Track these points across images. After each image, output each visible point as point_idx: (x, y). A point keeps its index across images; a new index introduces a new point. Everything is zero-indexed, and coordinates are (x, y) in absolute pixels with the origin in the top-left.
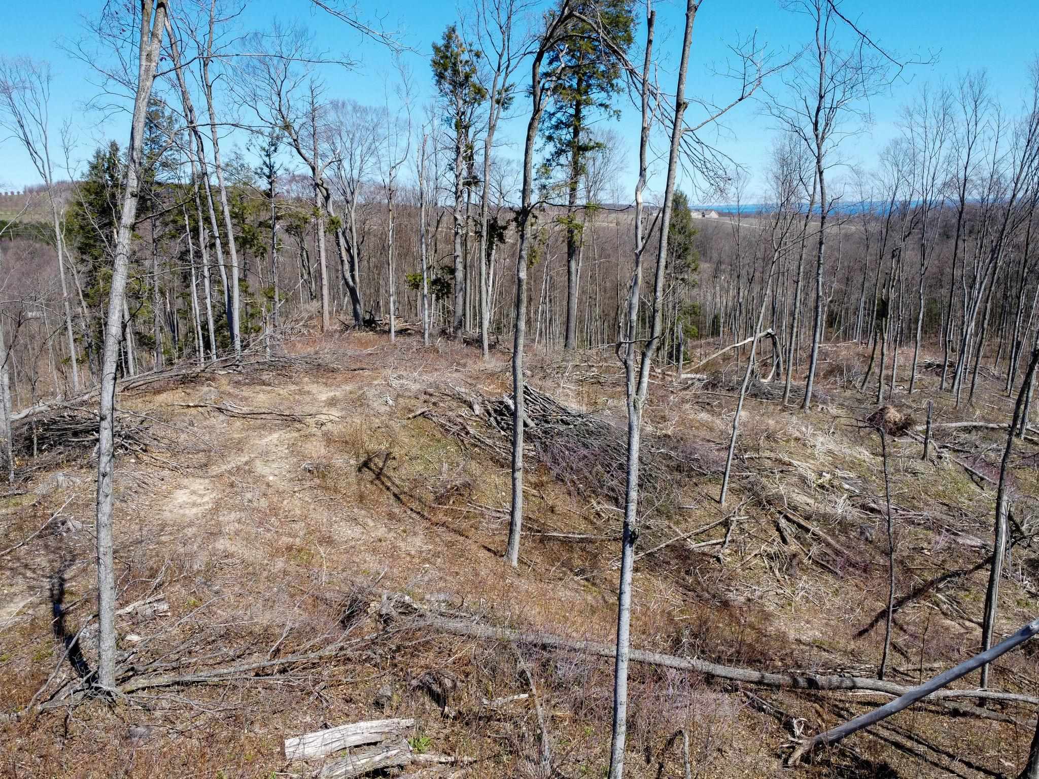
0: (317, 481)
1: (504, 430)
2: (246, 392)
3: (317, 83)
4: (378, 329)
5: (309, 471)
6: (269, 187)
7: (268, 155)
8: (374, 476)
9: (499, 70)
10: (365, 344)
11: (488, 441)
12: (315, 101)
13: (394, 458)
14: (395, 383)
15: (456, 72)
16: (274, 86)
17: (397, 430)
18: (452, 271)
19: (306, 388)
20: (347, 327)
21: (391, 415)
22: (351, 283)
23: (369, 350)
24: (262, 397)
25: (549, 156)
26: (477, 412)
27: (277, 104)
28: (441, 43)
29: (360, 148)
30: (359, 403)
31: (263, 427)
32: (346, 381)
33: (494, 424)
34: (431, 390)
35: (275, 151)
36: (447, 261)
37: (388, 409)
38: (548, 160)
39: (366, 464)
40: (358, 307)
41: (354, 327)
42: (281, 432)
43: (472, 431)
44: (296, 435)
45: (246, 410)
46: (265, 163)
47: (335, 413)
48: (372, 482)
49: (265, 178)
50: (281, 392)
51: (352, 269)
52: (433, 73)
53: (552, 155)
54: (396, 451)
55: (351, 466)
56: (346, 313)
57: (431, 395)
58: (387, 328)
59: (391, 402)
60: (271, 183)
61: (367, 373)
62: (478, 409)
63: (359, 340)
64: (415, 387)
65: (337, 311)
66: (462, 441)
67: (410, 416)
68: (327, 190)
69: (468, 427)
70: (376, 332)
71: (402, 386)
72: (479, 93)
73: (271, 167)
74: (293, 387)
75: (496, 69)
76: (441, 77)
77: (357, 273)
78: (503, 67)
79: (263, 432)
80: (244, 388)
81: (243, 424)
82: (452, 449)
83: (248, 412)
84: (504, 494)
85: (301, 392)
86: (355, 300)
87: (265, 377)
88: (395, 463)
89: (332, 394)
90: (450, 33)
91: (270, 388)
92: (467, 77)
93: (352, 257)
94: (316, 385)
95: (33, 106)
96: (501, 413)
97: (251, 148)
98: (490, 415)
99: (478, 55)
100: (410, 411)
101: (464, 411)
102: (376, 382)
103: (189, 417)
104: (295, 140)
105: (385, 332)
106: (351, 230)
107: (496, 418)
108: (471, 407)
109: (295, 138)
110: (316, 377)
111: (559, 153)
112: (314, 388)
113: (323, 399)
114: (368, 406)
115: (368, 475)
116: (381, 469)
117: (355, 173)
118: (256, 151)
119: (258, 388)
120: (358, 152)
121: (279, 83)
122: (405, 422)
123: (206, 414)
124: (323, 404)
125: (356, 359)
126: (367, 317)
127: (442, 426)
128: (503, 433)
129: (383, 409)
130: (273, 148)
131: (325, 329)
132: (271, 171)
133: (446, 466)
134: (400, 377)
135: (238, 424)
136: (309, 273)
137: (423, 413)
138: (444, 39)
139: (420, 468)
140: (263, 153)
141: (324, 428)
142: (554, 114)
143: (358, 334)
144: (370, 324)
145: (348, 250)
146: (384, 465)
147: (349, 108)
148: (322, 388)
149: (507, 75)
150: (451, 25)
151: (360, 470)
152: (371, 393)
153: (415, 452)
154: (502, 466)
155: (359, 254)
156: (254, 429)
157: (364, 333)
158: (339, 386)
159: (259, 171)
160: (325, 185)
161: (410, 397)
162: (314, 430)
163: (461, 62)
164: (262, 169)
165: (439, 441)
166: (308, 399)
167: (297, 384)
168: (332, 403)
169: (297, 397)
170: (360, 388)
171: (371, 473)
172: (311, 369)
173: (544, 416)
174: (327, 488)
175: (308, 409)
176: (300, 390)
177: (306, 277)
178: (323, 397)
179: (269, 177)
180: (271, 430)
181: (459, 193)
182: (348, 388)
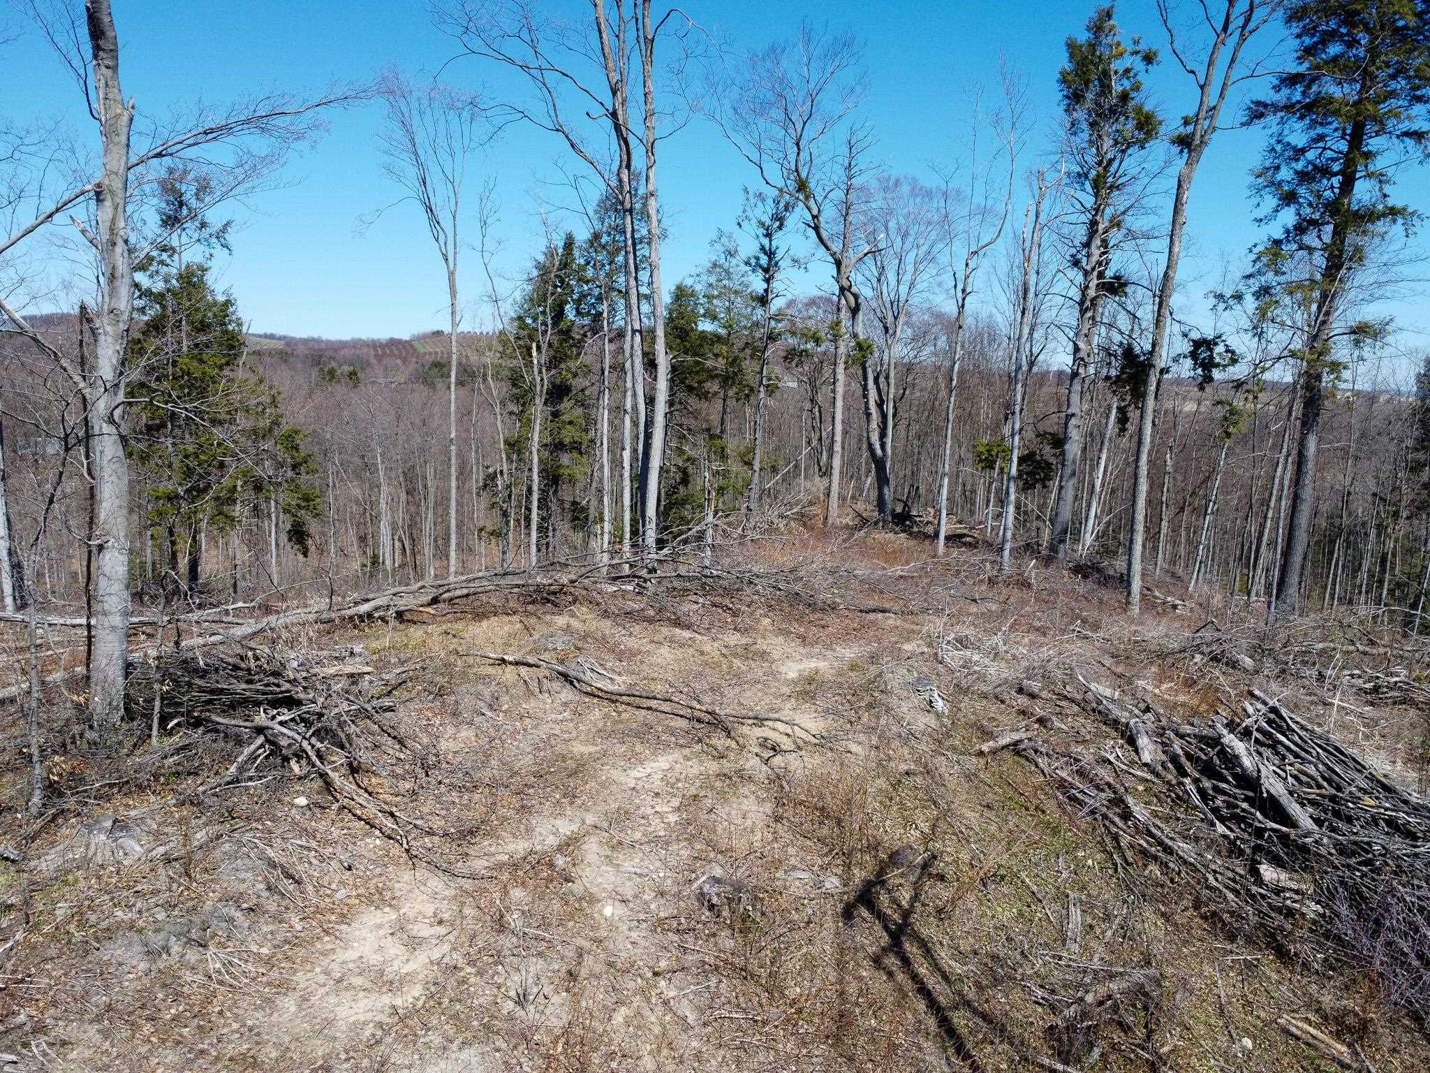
0: (727, 942)
1: (1223, 820)
2: (635, 638)
3: (860, 135)
4: (915, 529)
5: (712, 907)
6: (765, 286)
7: (769, 235)
8: (885, 939)
9: (1225, 28)
10: (891, 556)
11: (1183, 847)
12: (853, 163)
13: (942, 878)
14: (953, 657)
15: (1105, 88)
16: (791, 131)
17: (952, 783)
18: (1059, 442)
19: (762, 645)
20: (864, 522)
21: (940, 740)
22: (879, 452)
23: (898, 570)
24: (665, 654)
25: (1278, 234)
26: (1147, 757)
27: (792, 158)
28: (1083, 37)
29: (914, 252)
30: (868, 699)
31: (643, 734)
32: (846, 636)
33: (1196, 799)
34: (1035, 686)
35: (780, 228)
36: (1051, 425)
37: (933, 723)
38: (1277, 243)
39: (866, 897)
40: (886, 491)
41: (876, 523)
42: (677, 755)
43: (1140, 812)
44: (713, 767)
45: (620, 683)
46: (763, 248)
47: (810, 722)
48: (877, 961)
49: (760, 273)
50: (707, 648)
51: (883, 435)
52: (1060, 96)
53: (1288, 232)
54: (951, 852)
55: (828, 895)
56: (867, 501)
57: (1033, 696)
58: (930, 530)
59: (939, 704)
60: (767, 281)
61: (892, 621)
62: (1149, 750)
63: (883, 547)
64: (996, 671)
65: (853, 497)
66: (1116, 838)
67: (985, 748)
68: (856, 297)
69: (1130, 801)
70: (911, 534)
71: (967, 664)
72: (1147, 126)
73: (770, 254)
74: (734, 639)
75: (1219, 28)
76: (1075, 98)
77: (889, 440)
78: (1237, 22)
79: (638, 748)
80: (637, 629)
81: (607, 716)
82: (1092, 859)
83: (623, 689)
84: (1248, 1043)
85: (748, 653)
86: (882, 480)
87: (688, 607)
88: (943, 893)
89: (812, 664)
90: (1100, 19)
91: (687, 634)
92: (1124, 97)
93: (884, 416)
94: (781, 639)
95: (444, 156)
96: (1208, 770)
97: (745, 224)
98: (1182, 772)
99: (1149, 59)
100: (987, 735)
101: (1113, 749)
102: (908, 647)
103: (493, 688)
104: (814, 217)
105: (926, 536)
106: (887, 378)
107: (1196, 781)
108: (1132, 741)
109: (815, 212)
110: (788, 618)
111: (1301, 228)
112: (776, 645)
113: (792, 675)
114: (888, 710)
115: (871, 936)
116: (906, 914)
117: (903, 289)
118: (752, 228)
119: (666, 631)
120: (910, 258)
121: (799, 126)
122: (973, 763)
123: (534, 686)
124: (786, 690)
125: (873, 587)
126: (899, 510)
127: (1062, 785)
128: (1221, 828)
129: (924, 721)
130: (777, 223)
131: (830, 521)
132: (770, 259)
133: (1076, 915)
134: (962, 642)
135: (597, 713)
136: (820, 439)
137: (1016, 744)
138: (1089, 29)
139: (1006, 914)
140: (761, 231)
141: (778, 760)
142: (1303, 151)
143: (882, 536)
144: (902, 520)
145: (880, 405)
146: (915, 898)
147: (905, 189)
148: (794, 647)
149: (1243, 38)
150: (1106, 5)
151: (848, 914)
152: (896, 677)
153: (996, 857)
154: (1232, 938)
155: (894, 416)
156: (623, 737)
157: (891, 535)
158: (829, 647)
159: (753, 262)
160: (854, 289)
161: (985, 696)
162: (752, 764)
163: (1116, 72)
164: (757, 259)
165: (1055, 831)
166: (758, 669)
167: (744, 631)
168: (808, 689)
169: (737, 662)
170: (873, 658)
171: (878, 927)
172: (780, 601)
173: (1333, 799)
174: (745, 974)
175: (756, 701)
176: (746, 648)
177: (815, 443)
178: (792, 670)
179: (766, 270)
180: (660, 746)
181: (1088, 303)
182: (849, 652)
